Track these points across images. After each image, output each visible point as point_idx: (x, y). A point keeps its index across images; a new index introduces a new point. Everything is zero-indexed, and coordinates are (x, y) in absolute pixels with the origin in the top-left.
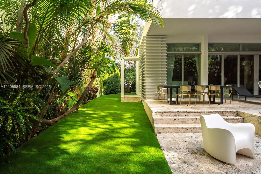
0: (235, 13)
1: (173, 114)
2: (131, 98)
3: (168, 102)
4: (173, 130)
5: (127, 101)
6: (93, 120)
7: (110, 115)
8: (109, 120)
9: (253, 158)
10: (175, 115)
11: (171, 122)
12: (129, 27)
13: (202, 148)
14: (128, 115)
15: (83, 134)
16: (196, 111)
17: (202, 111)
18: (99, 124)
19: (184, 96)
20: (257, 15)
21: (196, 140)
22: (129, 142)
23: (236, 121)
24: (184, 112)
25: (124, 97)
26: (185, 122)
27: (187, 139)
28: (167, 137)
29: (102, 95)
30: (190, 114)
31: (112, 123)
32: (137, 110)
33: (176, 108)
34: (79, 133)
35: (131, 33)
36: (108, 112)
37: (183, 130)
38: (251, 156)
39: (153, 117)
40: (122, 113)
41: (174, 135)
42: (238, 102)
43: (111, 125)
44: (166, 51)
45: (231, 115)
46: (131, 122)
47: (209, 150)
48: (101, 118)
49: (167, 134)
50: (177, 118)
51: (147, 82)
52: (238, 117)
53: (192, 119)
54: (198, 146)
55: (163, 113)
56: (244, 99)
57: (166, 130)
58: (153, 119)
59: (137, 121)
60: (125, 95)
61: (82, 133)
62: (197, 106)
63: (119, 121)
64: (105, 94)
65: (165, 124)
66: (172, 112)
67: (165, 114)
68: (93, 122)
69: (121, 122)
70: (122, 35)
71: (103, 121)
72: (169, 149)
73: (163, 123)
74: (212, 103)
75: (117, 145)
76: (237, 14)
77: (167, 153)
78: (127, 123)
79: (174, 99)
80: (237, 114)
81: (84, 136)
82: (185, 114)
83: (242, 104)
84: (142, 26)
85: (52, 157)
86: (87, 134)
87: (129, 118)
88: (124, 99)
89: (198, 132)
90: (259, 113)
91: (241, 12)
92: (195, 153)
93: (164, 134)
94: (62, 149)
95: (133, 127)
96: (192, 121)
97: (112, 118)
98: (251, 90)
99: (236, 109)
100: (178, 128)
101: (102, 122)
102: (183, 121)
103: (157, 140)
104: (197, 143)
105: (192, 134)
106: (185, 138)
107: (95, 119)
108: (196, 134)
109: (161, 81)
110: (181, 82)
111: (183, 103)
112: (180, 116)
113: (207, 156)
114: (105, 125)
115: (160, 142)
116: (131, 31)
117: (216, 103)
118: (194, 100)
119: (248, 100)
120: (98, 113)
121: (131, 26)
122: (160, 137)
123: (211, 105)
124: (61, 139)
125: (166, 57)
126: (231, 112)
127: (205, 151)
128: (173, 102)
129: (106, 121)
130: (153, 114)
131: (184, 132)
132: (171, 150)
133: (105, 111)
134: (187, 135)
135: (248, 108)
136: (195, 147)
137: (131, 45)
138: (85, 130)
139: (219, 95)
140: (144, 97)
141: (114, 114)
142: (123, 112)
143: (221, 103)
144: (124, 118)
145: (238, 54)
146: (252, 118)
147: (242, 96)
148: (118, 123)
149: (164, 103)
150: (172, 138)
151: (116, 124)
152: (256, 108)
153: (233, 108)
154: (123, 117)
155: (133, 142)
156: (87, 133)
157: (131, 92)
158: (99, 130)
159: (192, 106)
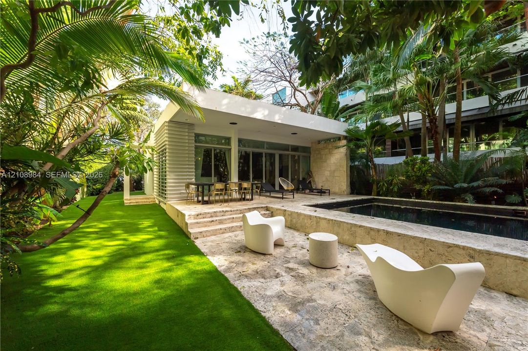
0: (263, 115)
1: (209, 215)
2: (140, 199)
3: (199, 202)
4: (212, 233)
5: (135, 204)
6: (89, 237)
7: (118, 226)
8: (118, 234)
9: (283, 246)
10: (212, 217)
11: (208, 224)
12: (135, 101)
13: (244, 246)
14: (146, 223)
15: (84, 259)
16: (232, 209)
17: (238, 209)
18: (105, 241)
19: (217, 194)
20: (279, 120)
21: (236, 239)
22: (163, 255)
23: (266, 216)
24: (220, 212)
25: (129, 198)
26: (222, 222)
27: (227, 240)
28: (206, 242)
29: (85, 197)
30: (227, 213)
31: (125, 236)
32: (157, 215)
33: (210, 208)
34: (74, 259)
35: (139, 110)
36: (111, 223)
37: (221, 231)
38: (282, 244)
39: (186, 221)
40: (135, 221)
41: (213, 238)
42: (265, 198)
43: (125, 240)
44: (194, 141)
45: (262, 211)
46: (154, 232)
47: (252, 246)
48: (104, 233)
49: (205, 238)
50: (214, 219)
51: (169, 179)
52: (268, 212)
53: (229, 219)
54: (239, 245)
55: (198, 215)
56: (268, 194)
57: (204, 233)
58: (187, 224)
59: (162, 229)
60: (130, 195)
61: (79, 258)
62: (231, 204)
63: (135, 232)
64: (88, 196)
65: (202, 227)
66: (208, 213)
67: (200, 216)
68: (91, 240)
69: (140, 233)
70: (123, 110)
71: (109, 236)
72: (213, 254)
73: (199, 227)
74: (244, 199)
75: (148, 262)
76: (264, 116)
77: (212, 258)
78: (149, 233)
79: (206, 198)
80: (267, 209)
81: (87, 261)
82: (222, 214)
83: (269, 199)
84: (151, 101)
85: (39, 302)
86: (90, 259)
87: (149, 227)
88: (129, 202)
89: (236, 231)
90: (283, 206)
91: (268, 115)
92: (240, 252)
93: (201, 239)
94: (54, 287)
95: (160, 237)
96: (229, 221)
97: (123, 230)
98: (274, 185)
99: (265, 204)
100: (216, 230)
101: (108, 238)
102: (221, 222)
103: (196, 246)
104: (238, 242)
105: (230, 234)
106: (225, 239)
107: (93, 235)
108: (235, 233)
109: (188, 177)
110: (210, 178)
111: (217, 202)
112: (216, 216)
113: (250, 252)
114: (114, 241)
115: (201, 248)
116: (138, 108)
117: (248, 200)
118: (226, 197)
119: (272, 195)
120: (92, 225)
121: (137, 100)
122: (198, 243)
123: (244, 202)
124: (41, 273)
125: (194, 149)
126: (262, 207)
127: (247, 248)
128: (205, 201)
129: (115, 235)
130: (187, 217)
131: (223, 233)
132: (215, 254)
133: (105, 221)
134: (226, 235)
135: (275, 203)
136: (237, 246)
137: (138, 126)
138: (82, 253)
139: (250, 191)
140: (165, 198)
141: (122, 223)
142: (136, 219)
143: (252, 199)
144: (141, 228)
145: (263, 151)
146: (279, 211)
147: (267, 191)
148: (135, 235)
149: (194, 203)
150: (212, 242)
151: (132, 237)
152: (280, 202)
153: (263, 204)
154: (140, 226)
155: (168, 254)
156: (90, 257)
157: (134, 191)
158: (109, 250)
159: (226, 204)
